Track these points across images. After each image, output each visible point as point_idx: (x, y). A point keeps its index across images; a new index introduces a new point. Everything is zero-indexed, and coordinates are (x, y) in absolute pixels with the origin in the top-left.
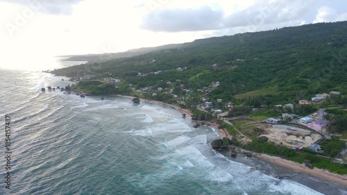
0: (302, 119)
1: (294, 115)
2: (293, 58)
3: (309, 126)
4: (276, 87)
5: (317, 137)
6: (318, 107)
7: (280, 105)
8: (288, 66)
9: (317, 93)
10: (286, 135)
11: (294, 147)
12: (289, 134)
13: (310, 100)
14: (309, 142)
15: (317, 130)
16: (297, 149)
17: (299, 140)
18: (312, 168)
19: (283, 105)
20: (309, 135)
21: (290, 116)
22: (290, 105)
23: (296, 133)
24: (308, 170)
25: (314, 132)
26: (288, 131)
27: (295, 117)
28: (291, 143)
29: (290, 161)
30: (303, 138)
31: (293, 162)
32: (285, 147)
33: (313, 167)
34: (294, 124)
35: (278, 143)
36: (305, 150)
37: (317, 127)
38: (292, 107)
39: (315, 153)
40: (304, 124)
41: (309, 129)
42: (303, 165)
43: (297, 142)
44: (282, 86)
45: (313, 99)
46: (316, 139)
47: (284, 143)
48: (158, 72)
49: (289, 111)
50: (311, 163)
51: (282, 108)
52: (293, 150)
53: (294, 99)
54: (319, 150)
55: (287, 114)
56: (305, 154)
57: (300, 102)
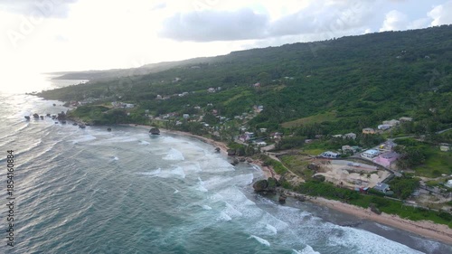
0: (367, 152)
1: (357, 147)
2: (355, 76)
3: (375, 161)
4: (334, 111)
5: (385, 175)
6: (385, 137)
7: (340, 135)
8: (350, 85)
9: (385, 119)
10: (347, 172)
11: (357, 187)
12: (350, 172)
13: (375, 128)
14: (376, 181)
15: (385, 166)
16: (361, 190)
17: (363, 178)
18: (379, 213)
19: (344, 134)
20: (376, 172)
21: (352, 148)
22: (352, 135)
23: (360, 169)
24: (374, 216)
25: (381, 168)
26: (349, 168)
27: (358, 150)
28: (353, 183)
29: (352, 206)
30: (369, 176)
31: (356, 207)
32: (346, 188)
33: (381, 211)
34: (357, 159)
35: (338, 183)
36: (370, 191)
37: (385, 162)
38: (354, 138)
39: (383, 195)
40: (371, 159)
41: (375, 164)
42: (369, 210)
43: (361, 181)
44: (342, 110)
45: (379, 127)
46: (384, 177)
47: (345, 183)
48: (184, 93)
49: (351, 144)
50: (378, 207)
51: (341, 138)
52: (356, 192)
53: (356, 128)
54: (387, 191)
55: (348, 147)
56: (372, 196)
57: (364, 131)
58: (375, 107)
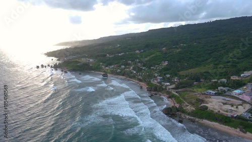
0: (235, 91)
1: (228, 88)
2: (224, 44)
3: (240, 98)
4: (212, 65)
5: (248, 107)
6: (246, 82)
7: (216, 80)
8: (221, 49)
9: (245, 70)
10: (222, 104)
11: (229, 114)
12: (224, 104)
13: (239, 76)
14: (242, 111)
15: (247, 101)
16: (232, 117)
17: (232, 108)
18: (245, 133)
19: (219, 79)
20: (241, 105)
21: (225, 89)
22: (224, 80)
23: (230, 103)
24: (242, 134)
25: (245, 102)
26: (223, 101)
27: (228, 90)
28: (227, 111)
29: (227, 127)
30: (237, 107)
31: (229, 128)
32: (222, 115)
33: (247, 131)
34: (228, 96)
35: (216, 111)
36: (239, 117)
37: (247, 98)
38: (226, 82)
39: (247, 120)
40: (238, 96)
41: (241, 100)
42: (238, 130)
43: (232, 111)
44: (216, 64)
45: (242, 75)
46: (247, 109)
47: (221, 111)
48: (122, 53)
49: (224, 86)
50: (244, 128)
51: (217, 82)
52: (229, 117)
53: (226, 75)
54: (250, 117)
55: (222, 88)
56: (239, 121)
57: (232, 78)
58: (238, 63)
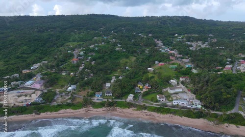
0: (27, 83)
1: (21, 81)
2: (12, 41)
3: (33, 87)
4: (3, 62)
5: (39, 93)
6: (35, 73)
7: (8, 77)
8: (9, 46)
9: (34, 64)
10: (17, 97)
11: (24, 104)
12: (19, 96)
13: (30, 69)
14: (35, 98)
15: (38, 88)
16: (27, 105)
17: (27, 98)
18: (39, 114)
19: (11, 76)
20: (34, 93)
21: (17, 83)
22: (17, 75)
23: (24, 94)
24: (37, 116)
25: (36, 90)
26: (18, 94)
27: (21, 83)
28: (22, 102)
29: (24, 115)
30: (30, 96)
31: (26, 115)
32: (18, 107)
33: (40, 113)
34: (22, 88)
35: (12, 105)
36: (33, 104)
37: (38, 86)
38: (18, 76)
39: (40, 104)
40: (30, 87)
41: (33, 89)
42: (34, 114)
43: (26, 100)
44: (7, 61)
45: (32, 68)
46: (38, 95)
47: (17, 104)
49: (17, 80)
50: (38, 111)
51: (10, 78)
52: (25, 107)
53: (18, 70)
54: (41, 101)
55: (15, 82)
56: (33, 107)
57: (23, 72)
58: (27, 58)
